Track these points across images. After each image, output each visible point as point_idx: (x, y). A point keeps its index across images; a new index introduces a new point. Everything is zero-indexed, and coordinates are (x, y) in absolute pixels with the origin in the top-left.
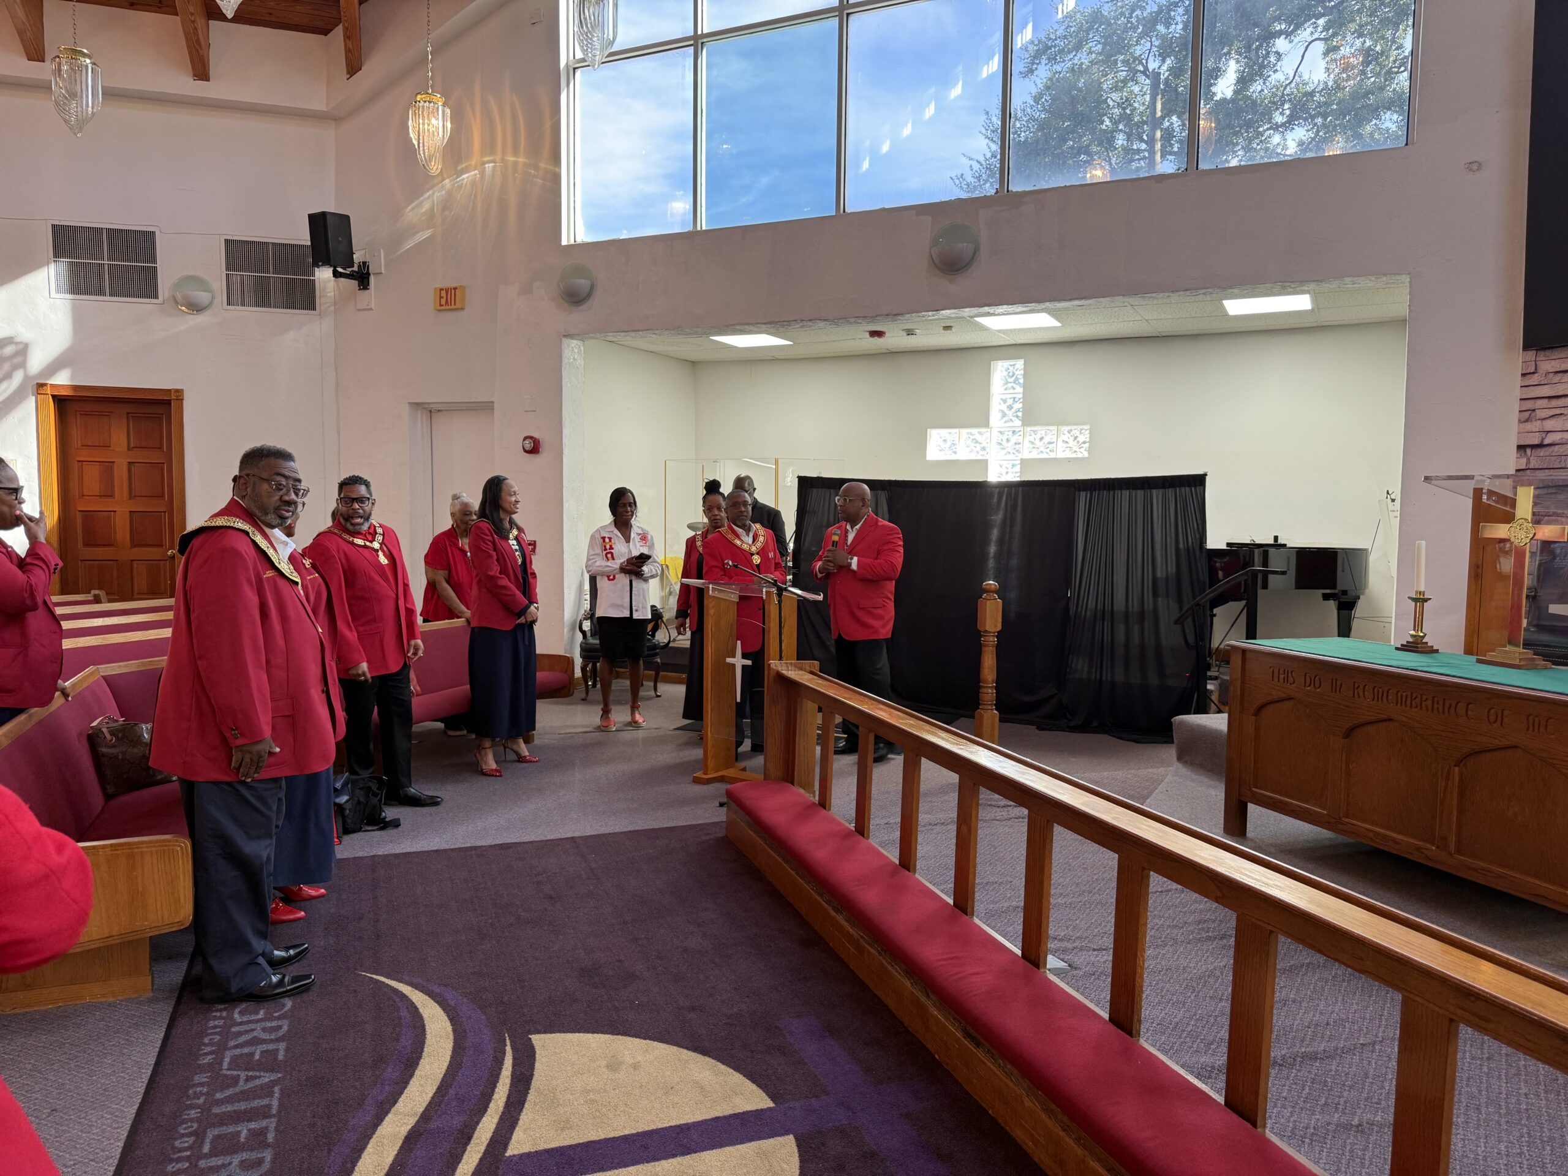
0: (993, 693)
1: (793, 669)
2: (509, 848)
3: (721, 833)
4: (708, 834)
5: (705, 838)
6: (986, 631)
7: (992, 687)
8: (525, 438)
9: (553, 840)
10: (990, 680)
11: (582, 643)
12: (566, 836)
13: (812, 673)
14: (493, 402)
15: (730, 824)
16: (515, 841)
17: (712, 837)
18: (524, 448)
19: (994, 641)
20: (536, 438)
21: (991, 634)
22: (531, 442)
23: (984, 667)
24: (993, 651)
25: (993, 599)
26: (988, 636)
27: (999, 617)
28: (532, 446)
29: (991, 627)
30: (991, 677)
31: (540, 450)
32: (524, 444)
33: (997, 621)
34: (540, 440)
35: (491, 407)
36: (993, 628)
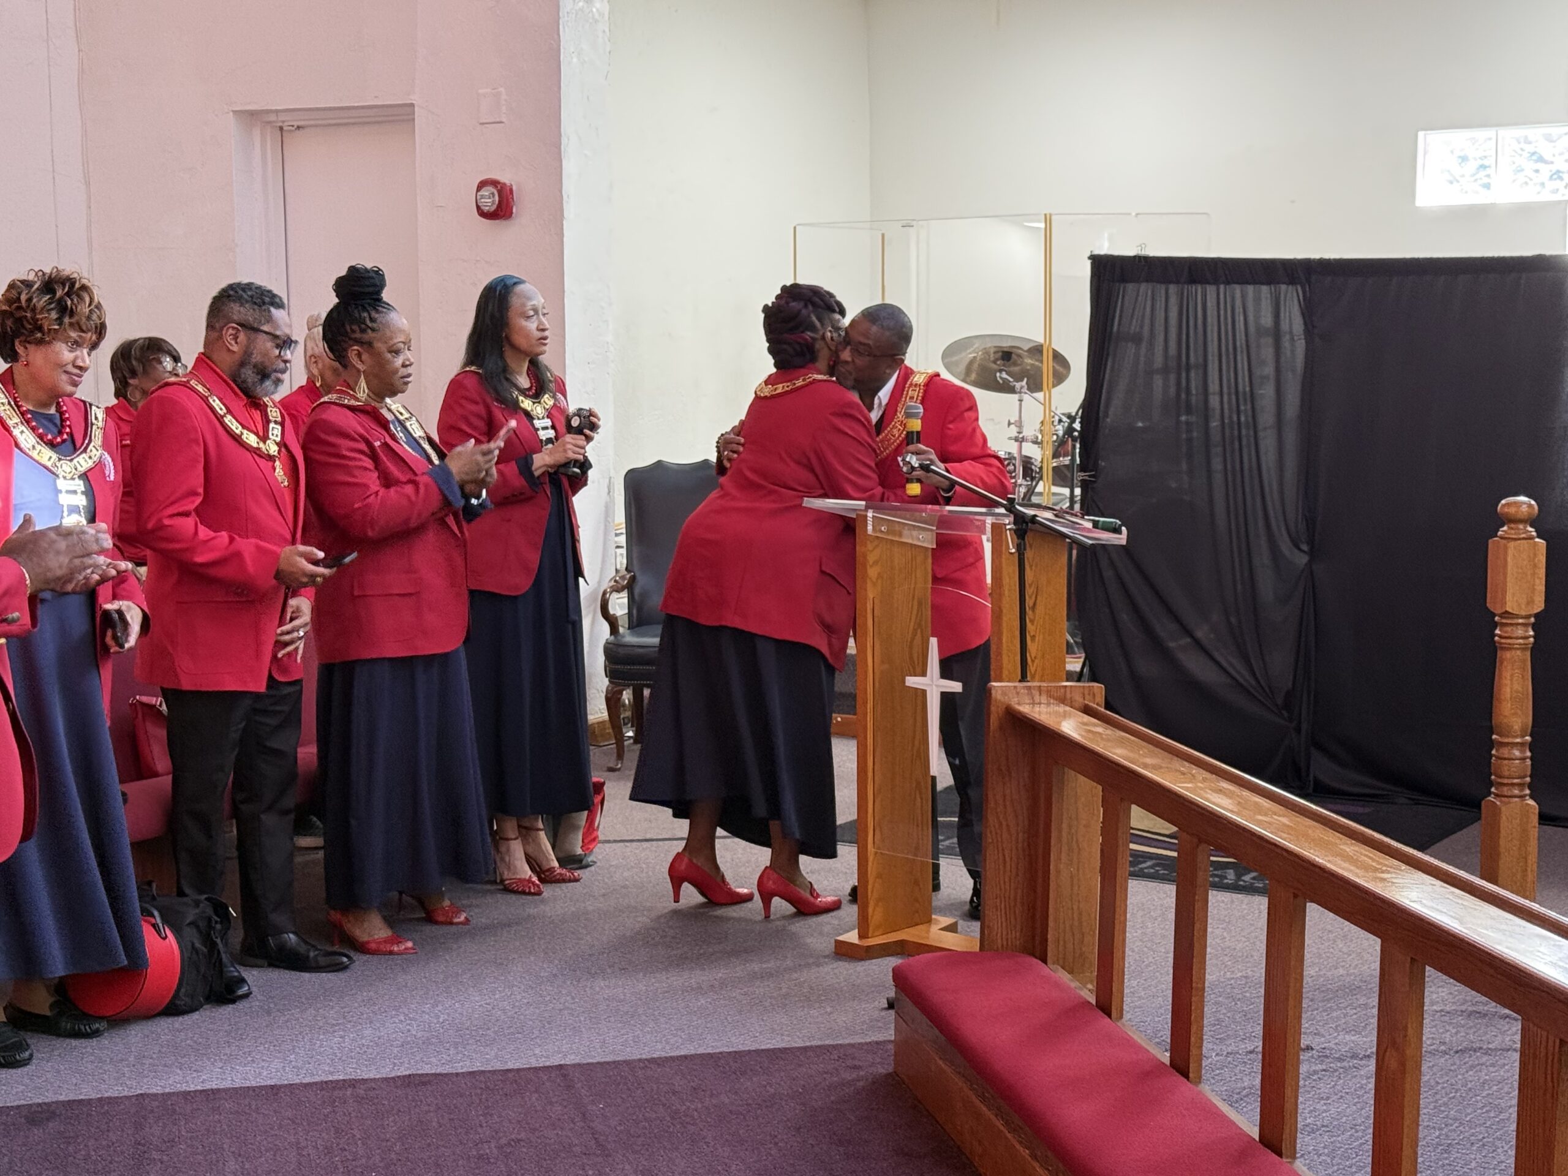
0: (1523, 759)
1: (1044, 699)
2: (424, 1084)
3: (884, 1068)
4: (855, 1067)
5: (848, 1076)
6: (1506, 614)
7: (1522, 744)
8: (482, 185)
9: (518, 1070)
10: (1517, 727)
11: (607, 643)
12: (548, 1064)
13: (1087, 710)
14: (412, 105)
15: (903, 1047)
16: (440, 1070)
17: (862, 1073)
18: (478, 207)
19: (1527, 638)
20: (505, 184)
21: (1520, 621)
22: (493, 194)
23: (1503, 697)
24: (1524, 661)
25: (1524, 539)
26: (1512, 624)
27: (1537, 581)
28: (497, 202)
29: (1519, 605)
30: (1520, 721)
31: (514, 210)
32: (478, 197)
33: (1534, 589)
34: (514, 188)
35: (408, 115)
36: (1523, 607)
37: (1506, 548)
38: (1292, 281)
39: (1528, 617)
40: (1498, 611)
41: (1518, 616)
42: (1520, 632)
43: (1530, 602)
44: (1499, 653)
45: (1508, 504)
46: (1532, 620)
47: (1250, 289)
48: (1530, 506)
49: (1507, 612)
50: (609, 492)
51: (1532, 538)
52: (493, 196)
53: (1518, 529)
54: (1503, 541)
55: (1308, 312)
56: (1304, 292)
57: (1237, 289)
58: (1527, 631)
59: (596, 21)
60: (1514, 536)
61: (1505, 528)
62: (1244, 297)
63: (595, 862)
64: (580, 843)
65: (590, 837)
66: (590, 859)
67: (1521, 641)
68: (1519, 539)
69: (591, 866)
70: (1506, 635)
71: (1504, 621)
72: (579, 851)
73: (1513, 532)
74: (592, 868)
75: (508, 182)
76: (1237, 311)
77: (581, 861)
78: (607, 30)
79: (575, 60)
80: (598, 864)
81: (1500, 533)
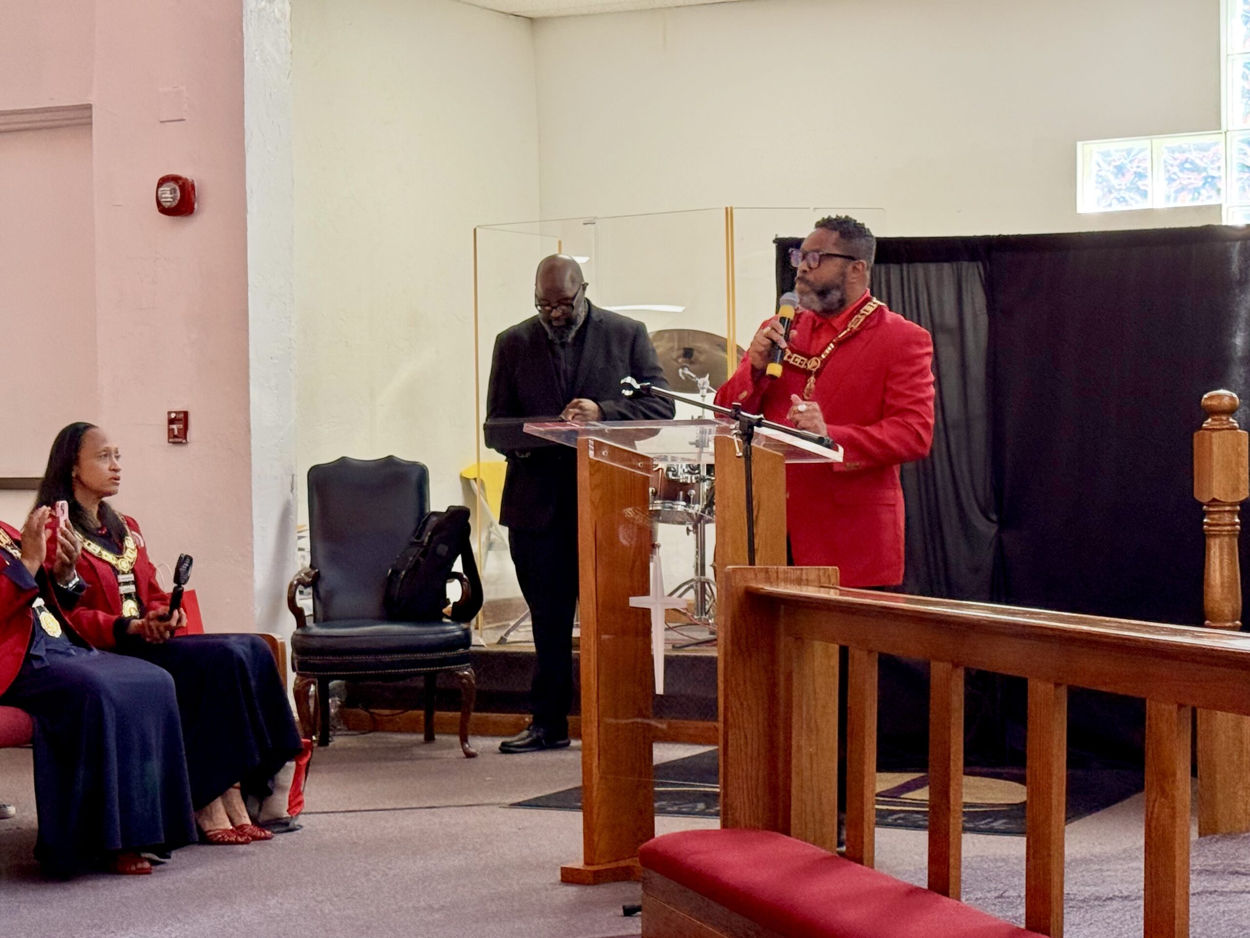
1: (782, 580)
6: (1214, 502)
8: (163, 181)
10: (1227, 610)
11: (295, 634)
13: (823, 587)
14: (89, 107)
18: (159, 203)
19: (1234, 524)
20: (187, 180)
21: (1227, 508)
22: (174, 189)
23: (1213, 583)
24: (1232, 549)
25: (1227, 429)
26: (1219, 512)
27: (1241, 469)
28: (179, 197)
29: (1226, 494)
30: (1230, 604)
31: (196, 206)
32: (159, 192)
33: (1239, 478)
34: (196, 184)
35: (86, 118)
36: (1229, 493)
37: (1211, 437)
38: (973, 258)
39: (1232, 504)
40: (1205, 499)
41: (1224, 504)
42: (1227, 519)
43: (1236, 490)
44: (1207, 541)
45: (1211, 398)
46: (1238, 508)
47: (932, 267)
48: (1232, 398)
49: (1214, 500)
50: (292, 489)
51: (1234, 428)
52: (175, 192)
53: (1222, 420)
54: (1208, 432)
55: (990, 288)
56: (985, 269)
57: (920, 268)
58: (1233, 518)
59: (278, 21)
60: (1218, 427)
61: (1209, 420)
62: (926, 275)
63: (301, 827)
64: (287, 807)
65: (296, 801)
66: (296, 823)
67: (1229, 528)
68: (1223, 429)
69: (297, 829)
70: (1214, 522)
71: (1211, 509)
72: (286, 814)
73: (1217, 423)
74: (299, 832)
75: (189, 178)
76: (920, 288)
77: (287, 824)
78: (288, 31)
79: (258, 58)
80: (304, 828)
81: (1204, 425)
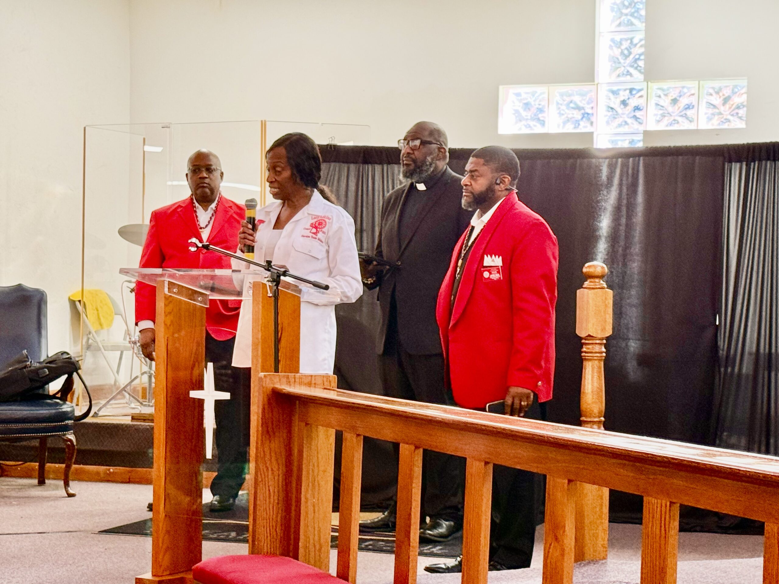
6: (589, 337)
7: (600, 422)
10: (596, 411)
13: (327, 389)
19: (602, 353)
21: (598, 341)
23: (586, 391)
24: (599, 368)
26: (592, 344)
27: (607, 316)
29: (597, 332)
30: (598, 407)
33: (606, 321)
37: (588, 293)
39: (602, 339)
40: (583, 335)
41: (596, 338)
42: (597, 348)
43: (603, 329)
44: (584, 363)
45: (589, 267)
46: (605, 341)
48: (603, 268)
51: (603, 288)
53: (595, 282)
54: (586, 290)
57: (395, 167)
58: (601, 348)
60: (593, 287)
61: (588, 282)
67: (598, 355)
68: (597, 288)
70: (589, 350)
71: (587, 342)
73: (593, 284)
76: (395, 181)
81: (584, 285)
